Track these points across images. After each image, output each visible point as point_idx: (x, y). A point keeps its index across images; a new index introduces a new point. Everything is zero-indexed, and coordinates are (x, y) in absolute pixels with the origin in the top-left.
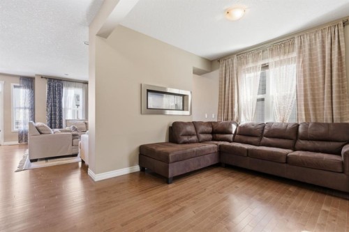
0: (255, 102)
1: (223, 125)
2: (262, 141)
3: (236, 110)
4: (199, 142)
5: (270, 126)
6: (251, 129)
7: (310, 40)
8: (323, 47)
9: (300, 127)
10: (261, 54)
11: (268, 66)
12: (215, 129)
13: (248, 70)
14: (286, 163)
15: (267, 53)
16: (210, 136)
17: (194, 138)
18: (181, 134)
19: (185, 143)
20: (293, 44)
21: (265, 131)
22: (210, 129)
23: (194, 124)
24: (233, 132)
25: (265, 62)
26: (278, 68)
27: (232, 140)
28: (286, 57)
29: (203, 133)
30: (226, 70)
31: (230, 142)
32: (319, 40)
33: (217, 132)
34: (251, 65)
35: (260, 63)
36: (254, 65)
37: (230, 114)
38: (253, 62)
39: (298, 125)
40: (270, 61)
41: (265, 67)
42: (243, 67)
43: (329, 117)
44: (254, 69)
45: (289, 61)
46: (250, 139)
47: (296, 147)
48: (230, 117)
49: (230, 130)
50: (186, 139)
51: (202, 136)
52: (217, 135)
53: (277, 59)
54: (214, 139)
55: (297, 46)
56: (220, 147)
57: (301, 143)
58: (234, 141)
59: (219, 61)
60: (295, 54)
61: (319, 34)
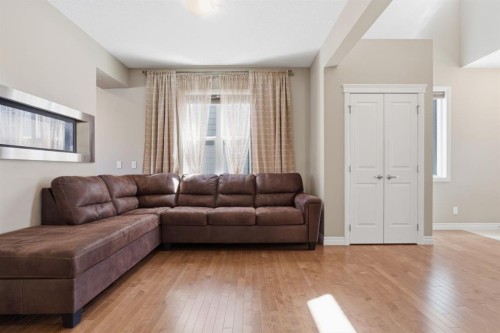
0: (204, 145)
1: (156, 180)
2: (219, 200)
3: (175, 155)
4: (118, 213)
5: (225, 180)
6: (202, 185)
7: (263, 81)
8: (274, 92)
9: (257, 178)
10: (210, 80)
11: (219, 99)
12: (142, 188)
13: (193, 99)
14: (256, 224)
15: (218, 81)
16: (134, 201)
17: (108, 208)
18: (79, 204)
19: (91, 220)
20: (247, 79)
21: (221, 186)
22: (133, 188)
23: (104, 179)
24: (176, 191)
25: (216, 92)
26: (230, 105)
27: (174, 203)
28: (239, 93)
29: (123, 196)
30: (158, 91)
31: (172, 207)
32: (270, 83)
33: (147, 192)
34: (196, 92)
35: (210, 93)
36: (201, 94)
37: (166, 162)
38: (200, 88)
39: (255, 177)
40: (222, 93)
41: (216, 99)
42: (186, 93)
43: (279, 167)
44: (202, 98)
45: (243, 99)
46: (202, 199)
47: (256, 202)
48: (166, 168)
49: (170, 187)
50: (91, 211)
51: (122, 202)
52: (147, 198)
53: (230, 93)
54: (142, 206)
55: (251, 83)
56: (162, 217)
57: (260, 198)
58: (178, 204)
59: (145, 72)
60: (248, 92)
61: (271, 77)
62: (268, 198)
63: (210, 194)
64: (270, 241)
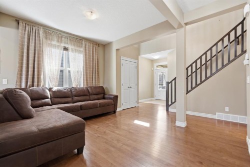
7: (89, 46)
8: (93, 52)
9: (89, 89)
10: (63, 38)
11: (68, 49)
15: (68, 40)
20: (82, 43)
21: (73, 93)
24: (49, 97)
26: (73, 53)
27: (51, 103)
28: (78, 49)
36: (58, 44)
37: (36, 80)
38: (58, 41)
42: (49, 42)
43: (94, 84)
57: (92, 97)
59: (18, 20)
61: (92, 45)
62: (96, 97)
63: (70, 97)
64: (104, 113)
